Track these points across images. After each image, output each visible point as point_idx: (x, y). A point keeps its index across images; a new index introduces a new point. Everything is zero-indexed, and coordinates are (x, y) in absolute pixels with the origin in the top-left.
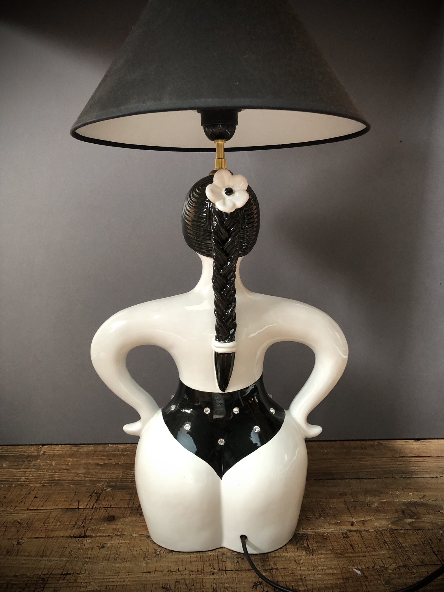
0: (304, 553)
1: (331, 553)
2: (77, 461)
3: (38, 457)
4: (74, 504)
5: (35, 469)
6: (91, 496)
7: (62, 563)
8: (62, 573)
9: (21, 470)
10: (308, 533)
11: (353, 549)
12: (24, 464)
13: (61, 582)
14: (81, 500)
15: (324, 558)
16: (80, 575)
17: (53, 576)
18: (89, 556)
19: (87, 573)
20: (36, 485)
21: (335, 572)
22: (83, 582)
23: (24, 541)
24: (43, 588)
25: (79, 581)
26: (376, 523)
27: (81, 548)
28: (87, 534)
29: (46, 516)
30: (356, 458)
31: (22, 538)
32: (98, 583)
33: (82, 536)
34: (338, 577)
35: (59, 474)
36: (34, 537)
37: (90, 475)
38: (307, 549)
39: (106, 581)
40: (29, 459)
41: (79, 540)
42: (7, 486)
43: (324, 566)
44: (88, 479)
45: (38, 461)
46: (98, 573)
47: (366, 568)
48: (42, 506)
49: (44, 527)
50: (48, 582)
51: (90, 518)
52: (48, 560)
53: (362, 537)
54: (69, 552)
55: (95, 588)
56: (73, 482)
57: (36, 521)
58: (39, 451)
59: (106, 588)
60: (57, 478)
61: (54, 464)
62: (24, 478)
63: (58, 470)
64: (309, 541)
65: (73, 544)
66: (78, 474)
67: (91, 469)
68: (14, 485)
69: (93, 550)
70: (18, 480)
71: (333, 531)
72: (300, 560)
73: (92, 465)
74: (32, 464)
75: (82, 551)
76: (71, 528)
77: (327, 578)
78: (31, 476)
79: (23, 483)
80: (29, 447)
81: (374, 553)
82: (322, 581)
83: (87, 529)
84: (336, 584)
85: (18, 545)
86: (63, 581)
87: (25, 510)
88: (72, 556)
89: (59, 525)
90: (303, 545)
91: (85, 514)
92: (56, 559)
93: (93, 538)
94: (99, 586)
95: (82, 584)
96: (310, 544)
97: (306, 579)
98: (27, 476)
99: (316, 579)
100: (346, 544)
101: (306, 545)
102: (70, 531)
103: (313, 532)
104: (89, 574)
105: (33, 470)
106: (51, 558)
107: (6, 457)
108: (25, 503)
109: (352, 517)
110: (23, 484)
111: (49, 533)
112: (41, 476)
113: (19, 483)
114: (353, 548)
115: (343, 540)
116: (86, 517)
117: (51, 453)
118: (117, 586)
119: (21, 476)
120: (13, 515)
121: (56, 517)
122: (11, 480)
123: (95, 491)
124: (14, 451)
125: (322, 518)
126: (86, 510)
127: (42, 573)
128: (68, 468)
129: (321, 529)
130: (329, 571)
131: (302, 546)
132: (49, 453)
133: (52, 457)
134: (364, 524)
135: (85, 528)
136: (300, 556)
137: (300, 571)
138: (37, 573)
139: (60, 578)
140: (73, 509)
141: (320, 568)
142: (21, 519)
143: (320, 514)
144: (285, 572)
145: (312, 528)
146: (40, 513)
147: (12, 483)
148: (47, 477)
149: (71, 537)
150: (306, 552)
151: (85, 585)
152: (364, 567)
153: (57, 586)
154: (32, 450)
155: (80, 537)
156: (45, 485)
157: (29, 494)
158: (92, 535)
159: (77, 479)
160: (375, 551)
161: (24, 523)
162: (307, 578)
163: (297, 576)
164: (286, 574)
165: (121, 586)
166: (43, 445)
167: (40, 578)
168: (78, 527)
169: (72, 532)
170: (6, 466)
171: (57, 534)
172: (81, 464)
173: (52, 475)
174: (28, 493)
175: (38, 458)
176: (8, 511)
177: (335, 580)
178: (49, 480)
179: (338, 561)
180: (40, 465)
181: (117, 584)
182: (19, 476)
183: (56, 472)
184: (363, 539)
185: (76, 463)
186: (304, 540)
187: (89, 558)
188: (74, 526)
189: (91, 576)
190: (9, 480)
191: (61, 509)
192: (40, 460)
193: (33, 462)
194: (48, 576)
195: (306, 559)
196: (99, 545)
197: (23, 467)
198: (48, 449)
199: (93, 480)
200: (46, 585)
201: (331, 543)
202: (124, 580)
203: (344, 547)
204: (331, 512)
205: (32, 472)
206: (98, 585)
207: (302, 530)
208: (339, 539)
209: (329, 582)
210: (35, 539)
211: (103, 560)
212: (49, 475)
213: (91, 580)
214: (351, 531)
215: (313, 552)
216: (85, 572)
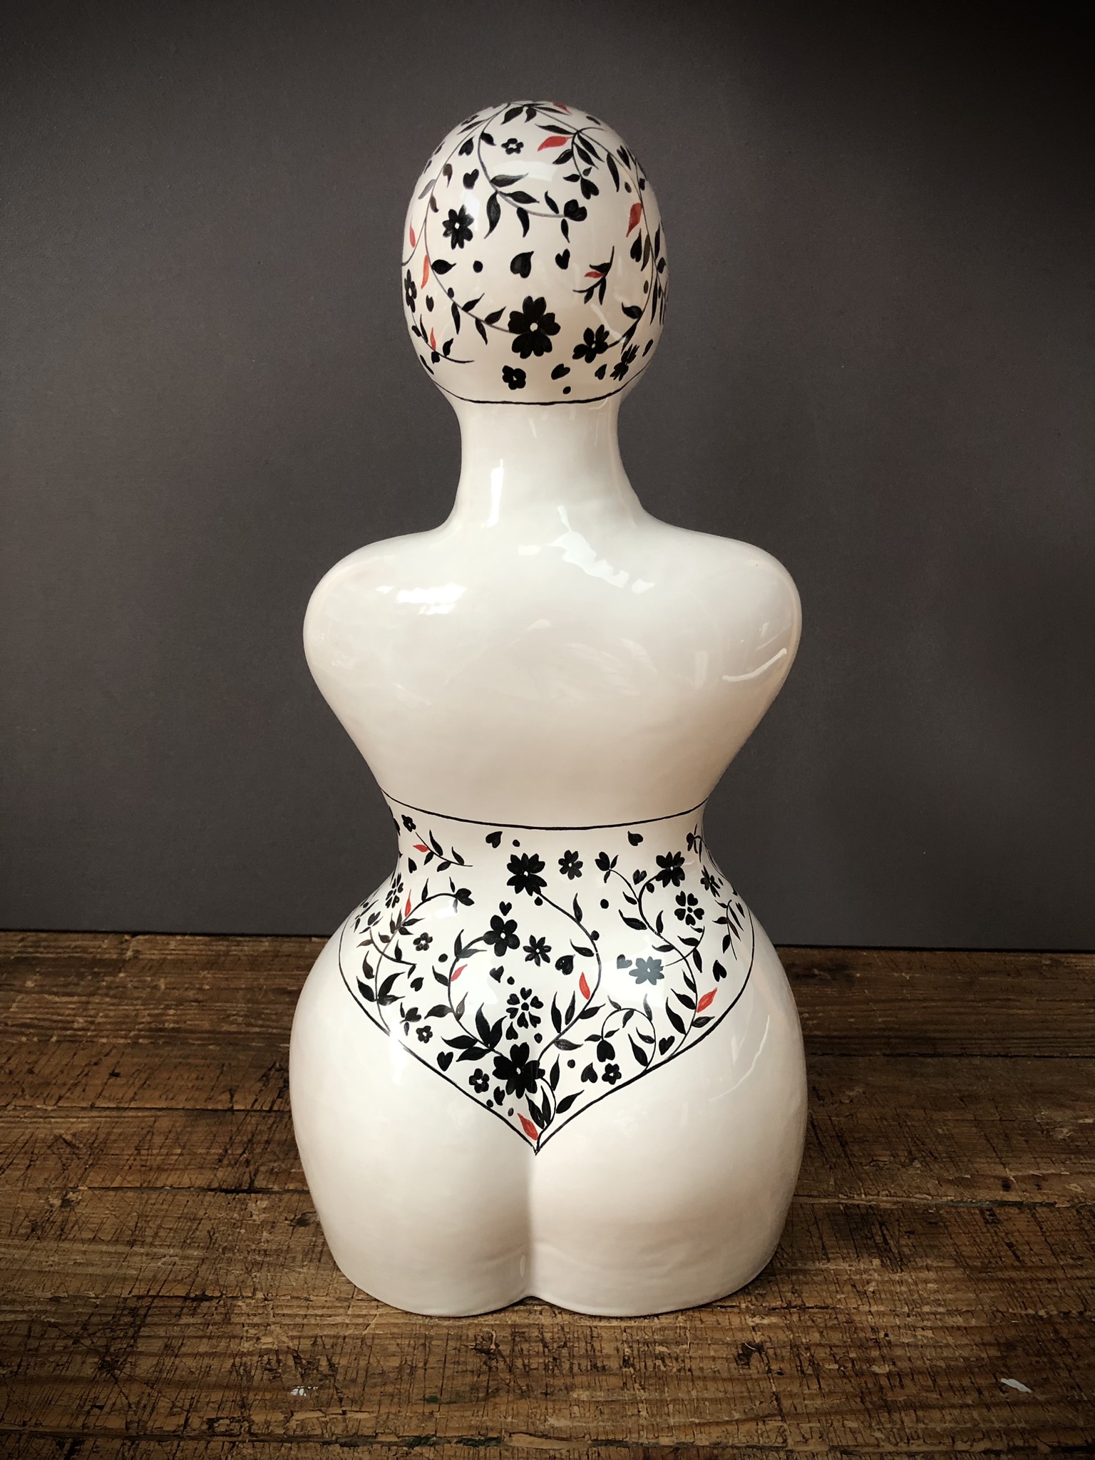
0: (876, 1262)
1: (955, 1267)
2: (227, 979)
3: (117, 965)
4: (220, 1098)
5: (114, 997)
6: (264, 1078)
7: (189, 1265)
8: (189, 1293)
9: (75, 999)
10: (883, 1205)
11: (1017, 1257)
12: (83, 983)
13: (184, 1320)
14: (238, 1086)
15: (935, 1281)
16: (240, 1303)
17: (161, 1304)
18: (264, 1246)
19: (260, 1295)
20: (114, 1041)
21: (973, 1322)
22: (249, 1325)
23: (80, 1198)
24: (133, 1337)
25: (235, 1319)
26: (1074, 1185)
27: (242, 1224)
28: (257, 1184)
29: (142, 1129)
30: (995, 1000)
31: (75, 1189)
32: (291, 1327)
33: (243, 1188)
34: (982, 1339)
35: (179, 1012)
36: (108, 1184)
37: (263, 1019)
38: (883, 1251)
39: (313, 1321)
40: (96, 970)
41: (234, 1199)
42: (35, 1039)
43: (940, 1305)
44: (257, 1030)
45: (122, 975)
46: (289, 1297)
47: (1062, 1315)
48: (133, 1099)
49: (138, 1158)
50: (147, 1322)
51: (265, 1138)
52: (147, 1255)
53: (1039, 1224)
54: (209, 1232)
55: (284, 1342)
56: (214, 1036)
57: (115, 1141)
58: (123, 950)
59: (314, 1344)
60: (172, 1025)
61: (163, 987)
62: (81, 1020)
63: (174, 1003)
64: (888, 1230)
65: (216, 1210)
66: (229, 1016)
67: (264, 1003)
68: (54, 1039)
69: (276, 1230)
70: (67, 1025)
71: (951, 1204)
72: (868, 1283)
73: (266, 991)
74: (104, 983)
75: (243, 1231)
76: (213, 1164)
77: (951, 1340)
78: (101, 1014)
79: (80, 1033)
80: (95, 939)
81: (1078, 1273)
82: (938, 1350)
83: (257, 1171)
84: (979, 1359)
85: (63, 1209)
86: (192, 1320)
87: (83, 1109)
88: (216, 1246)
89: (181, 1155)
90: (870, 1239)
91: (249, 1128)
92: (172, 1251)
93: (273, 1196)
94: (292, 1338)
95: (246, 1328)
96: (892, 1236)
97: (889, 1342)
98: (90, 1016)
99: (920, 1343)
100: (996, 1244)
101: (879, 1239)
102: (208, 1175)
103: (895, 1203)
104: (266, 1299)
105: (108, 999)
106: (155, 1250)
107: (34, 962)
108: (84, 1091)
109: (1003, 1164)
110: (81, 1036)
111: (152, 1176)
112: (127, 1016)
113: (69, 1032)
114: (1015, 1254)
115: (985, 1230)
116: (253, 1136)
117: (156, 955)
118: (347, 1340)
119: (75, 1016)
120: (53, 1120)
121: (170, 1132)
122: (47, 1024)
123: (277, 1065)
124: (56, 948)
125: (919, 1166)
126: (251, 1117)
127: (130, 1292)
128: (200, 997)
129: (917, 1196)
130: (955, 1319)
131: (869, 1242)
132: (149, 957)
133: (159, 967)
134: (1039, 1188)
135: (251, 1168)
136: (866, 1271)
137: (870, 1317)
138: (117, 1292)
139: (183, 1308)
140: (217, 1111)
141: (926, 1309)
142: (74, 1135)
143: (910, 1152)
144: (827, 1317)
145: (892, 1191)
146: (124, 1117)
147: (49, 1032)
148: (144, 1020)
149: (212, 1190)
150: (882, 1261)
151: (252, 1331)
152: (1055, 1312)
153: (175, 1334)
154: (105, 947)
155: (237, 1191)
156: (141, 1041)
157: (96, 1064)
158: (270, 1186)
159: (225, 1028)
160: (1082, 1265)
161: (81, 1146)
162: (891, 1338)
163: (863, 1329)
164: (830, 1324)
165: (357, 1339)
166: (134, 934)
167: (124, 1309)
168: (233, 1162)
169: (215, 1175)
170: (33, 988)
171: (172, 1179)
172: (238, 989)
173: (158, 1015)
174: (94, 1060)
175: (120, 968)
176: (39, 1109)
177: (974, 1347)
178: (150, 1030)
179: (978, 1292)
180: (125, 987)
181: (346, 1334)
182: (69, 1015)
183: (168, 1007)
184: (1041, 1228)
185: (223, 984)
186: (873, 1224)
187: (265, 1251)
188: (220, 1161)
189: (271, 1306)
190: (42, 1023)
191: (183, 1109)
192: (125, 972)
193: (106, 978)
194: (146, 1302)
195: (883, 1282)
196: (292, 1217)
197: (79, 990)
198: (148, 945)
199: (271, 1034)
200: (143, 1329)
201: (951, 1238)
202: (366, 1322)
203: (990, 1251)
204: (940, 1148)
205: (104, 1006)
206: (290, 1334)
207: (863, 1196)
208: (974, 1225)
209: (957, 1354)
210: (112, 1193)
211: (303, 1261)
212: (149, 1015)
213: (272, 1319)
214: (1003, 1204)
215: (901, 1260)
216: (254, 1294)
